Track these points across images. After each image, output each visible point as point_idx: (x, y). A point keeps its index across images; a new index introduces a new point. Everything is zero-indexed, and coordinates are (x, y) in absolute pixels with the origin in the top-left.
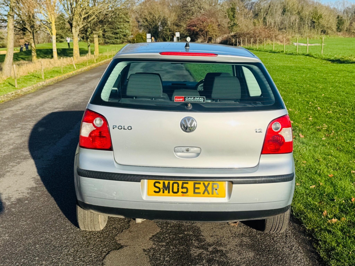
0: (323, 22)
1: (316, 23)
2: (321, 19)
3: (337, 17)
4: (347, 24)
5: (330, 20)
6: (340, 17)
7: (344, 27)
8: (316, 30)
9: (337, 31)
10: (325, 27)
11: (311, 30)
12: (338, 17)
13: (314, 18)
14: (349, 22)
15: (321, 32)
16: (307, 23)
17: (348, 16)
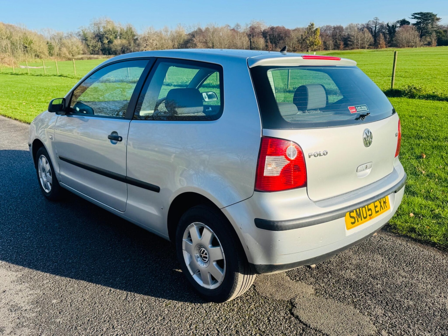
0: (35, 47)
1: (28, 48)
2: (32, 44)
3: (46, 43)
4: (56, 50)
5: (40, 45)
6: (49, 43)
7: (55, 52)
8: (30, 54)
9: (50, 55)
10: (38, 52)
11: (25, 54)
12: (48, 43)
13: (25, 44)
14: (58, 47)
15: (35, 57)
16: (20, 48)
17: (56, 42)
